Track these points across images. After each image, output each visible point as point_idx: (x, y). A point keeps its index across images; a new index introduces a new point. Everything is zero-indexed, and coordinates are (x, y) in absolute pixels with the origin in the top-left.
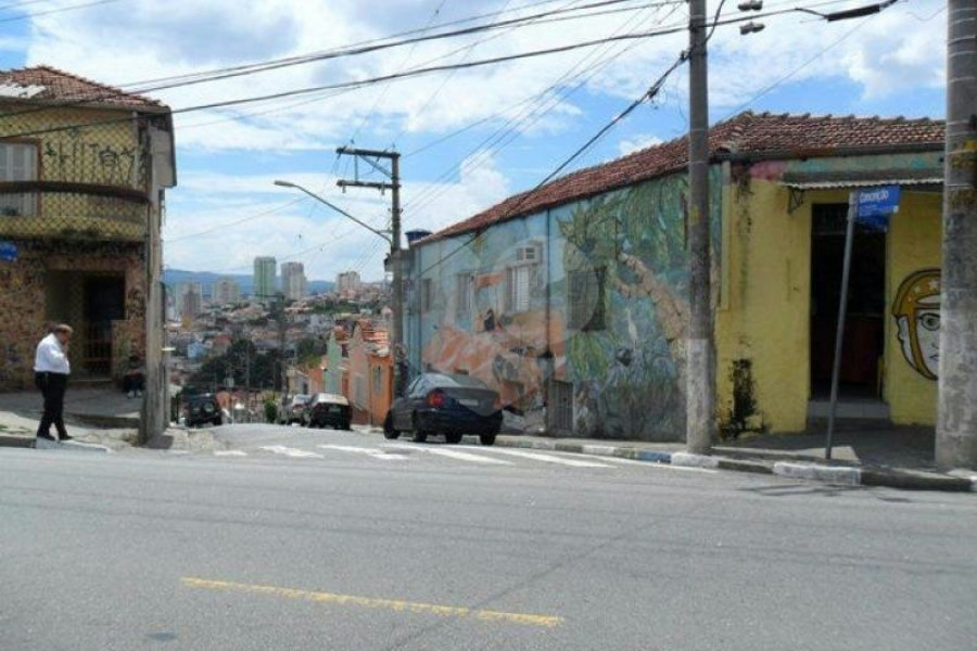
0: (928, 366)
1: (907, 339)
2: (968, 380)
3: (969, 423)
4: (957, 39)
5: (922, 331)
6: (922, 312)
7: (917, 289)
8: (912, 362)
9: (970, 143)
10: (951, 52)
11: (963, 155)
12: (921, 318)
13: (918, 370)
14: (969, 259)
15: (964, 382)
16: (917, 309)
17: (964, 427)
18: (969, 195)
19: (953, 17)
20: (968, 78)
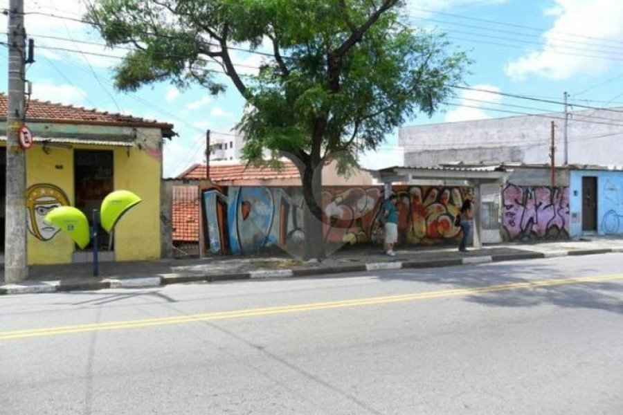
0: (41, 234)
1: (30, 220)
2: (16, 240)
3: (17, 261)
4: (11, 71)
5: (37, 216)
6: (37, 206)
7: (35, 194)
8: (32, 231)
9: (16, 123)
10: (10, 76)
11: (13, 128)
12: (37, 209)
13: (36, 236)
14: (16, 180)
15: (14, 241)
16: (35, 204)
17: (14, 263)
18: (16, 149)
19: (11, 59)
20: (16, 91)
